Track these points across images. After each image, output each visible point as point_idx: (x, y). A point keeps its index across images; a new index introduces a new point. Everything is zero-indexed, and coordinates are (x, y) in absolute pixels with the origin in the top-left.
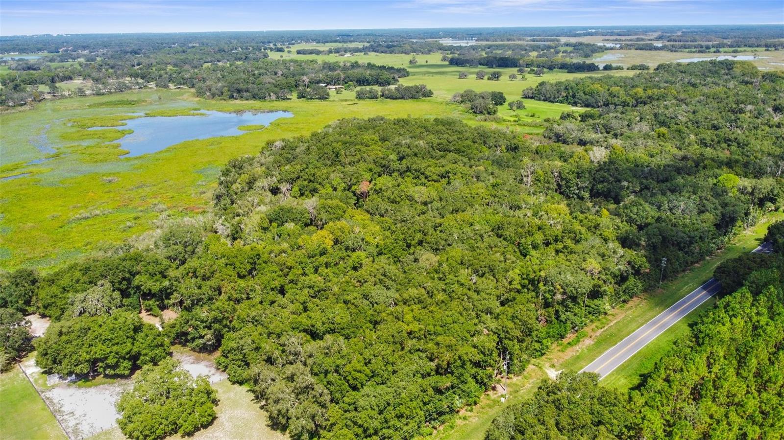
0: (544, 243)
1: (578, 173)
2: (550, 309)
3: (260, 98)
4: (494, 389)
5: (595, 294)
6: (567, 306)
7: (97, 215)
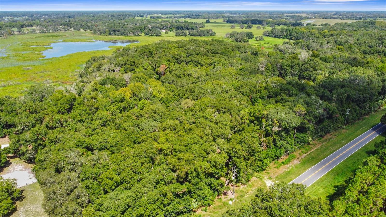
0: (268, 97)
1: (292, 66)
2: (270, 138)
3: (125, 35)
4: (225, 194)
5: (301, 129)
6: (281, 136)
7: (11, 85)
